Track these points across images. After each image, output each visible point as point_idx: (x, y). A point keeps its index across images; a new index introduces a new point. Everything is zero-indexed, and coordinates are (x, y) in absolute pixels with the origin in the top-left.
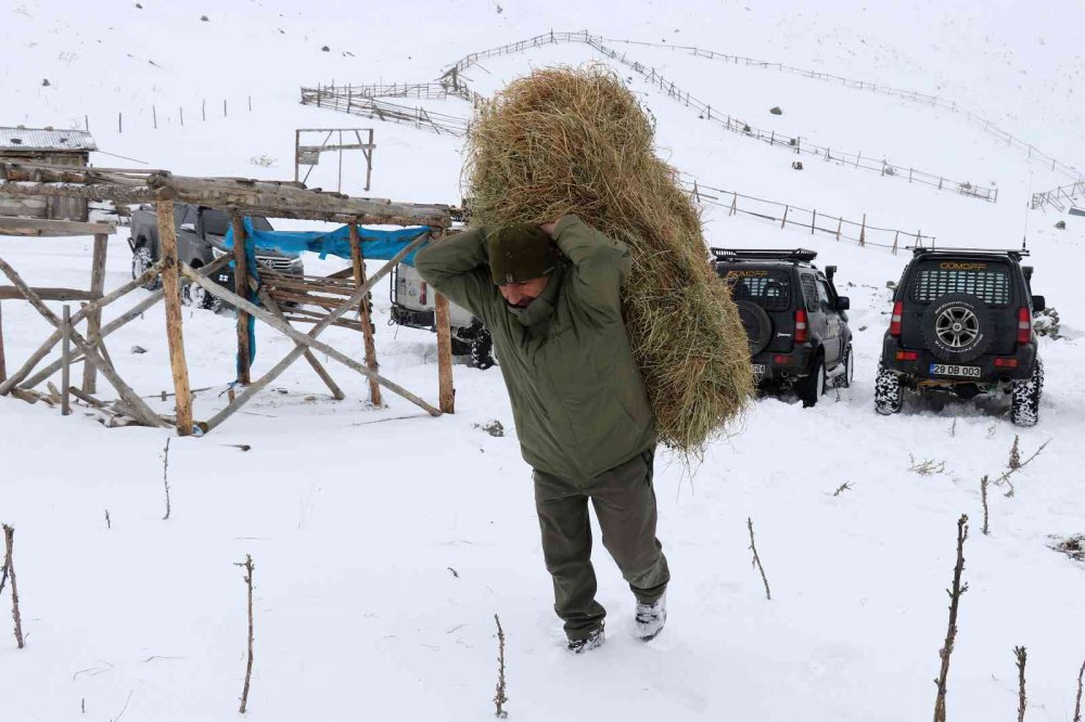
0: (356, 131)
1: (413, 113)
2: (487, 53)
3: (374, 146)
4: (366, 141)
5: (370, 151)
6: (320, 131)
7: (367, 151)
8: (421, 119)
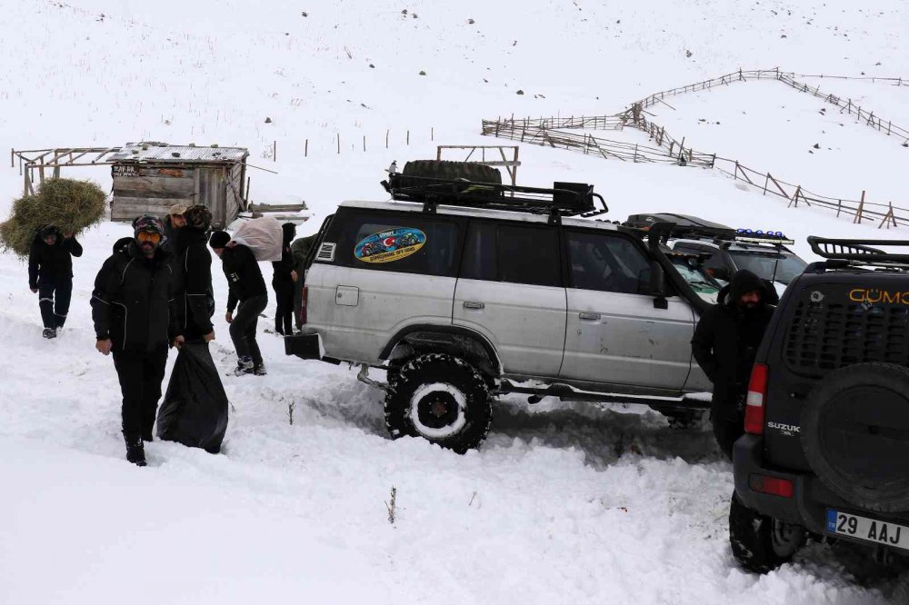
0: (500, 148)
1: (582, 140)
2: (673, 92)
3: (519, 163)
4: (510, 157)
5: (515, 168)
6: (463, 147)
7: (511, 168)
8: (589, 145)
